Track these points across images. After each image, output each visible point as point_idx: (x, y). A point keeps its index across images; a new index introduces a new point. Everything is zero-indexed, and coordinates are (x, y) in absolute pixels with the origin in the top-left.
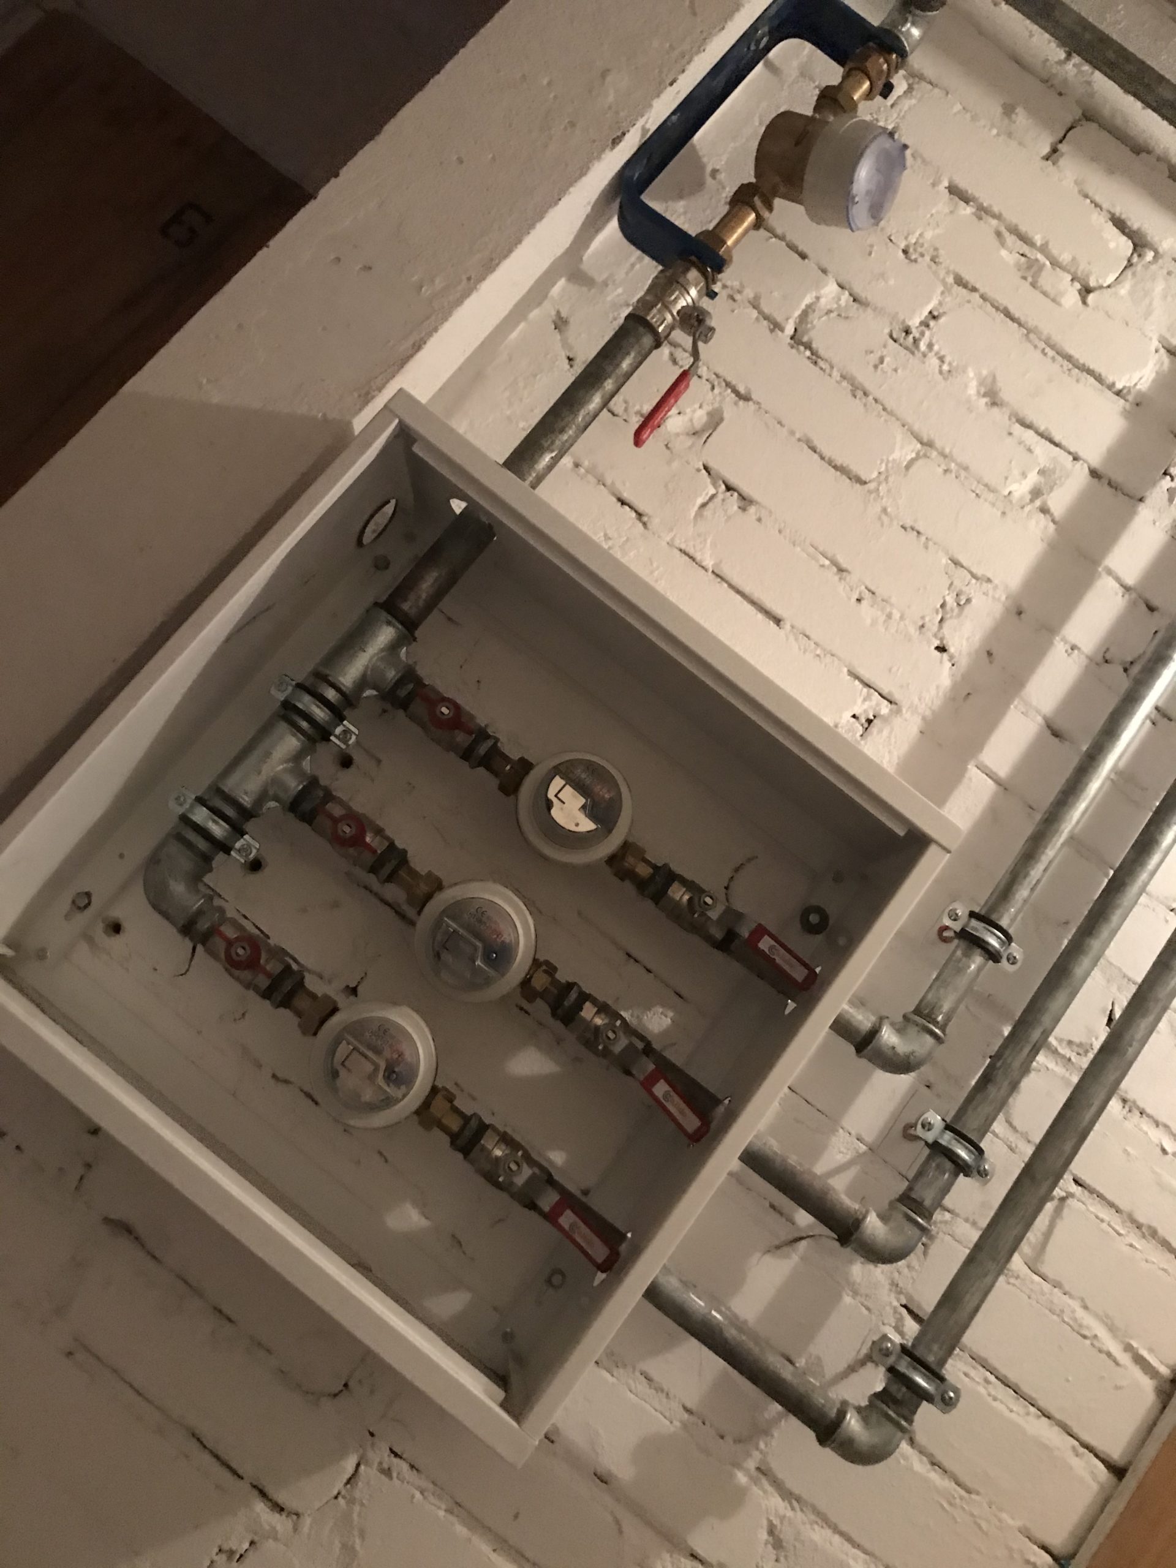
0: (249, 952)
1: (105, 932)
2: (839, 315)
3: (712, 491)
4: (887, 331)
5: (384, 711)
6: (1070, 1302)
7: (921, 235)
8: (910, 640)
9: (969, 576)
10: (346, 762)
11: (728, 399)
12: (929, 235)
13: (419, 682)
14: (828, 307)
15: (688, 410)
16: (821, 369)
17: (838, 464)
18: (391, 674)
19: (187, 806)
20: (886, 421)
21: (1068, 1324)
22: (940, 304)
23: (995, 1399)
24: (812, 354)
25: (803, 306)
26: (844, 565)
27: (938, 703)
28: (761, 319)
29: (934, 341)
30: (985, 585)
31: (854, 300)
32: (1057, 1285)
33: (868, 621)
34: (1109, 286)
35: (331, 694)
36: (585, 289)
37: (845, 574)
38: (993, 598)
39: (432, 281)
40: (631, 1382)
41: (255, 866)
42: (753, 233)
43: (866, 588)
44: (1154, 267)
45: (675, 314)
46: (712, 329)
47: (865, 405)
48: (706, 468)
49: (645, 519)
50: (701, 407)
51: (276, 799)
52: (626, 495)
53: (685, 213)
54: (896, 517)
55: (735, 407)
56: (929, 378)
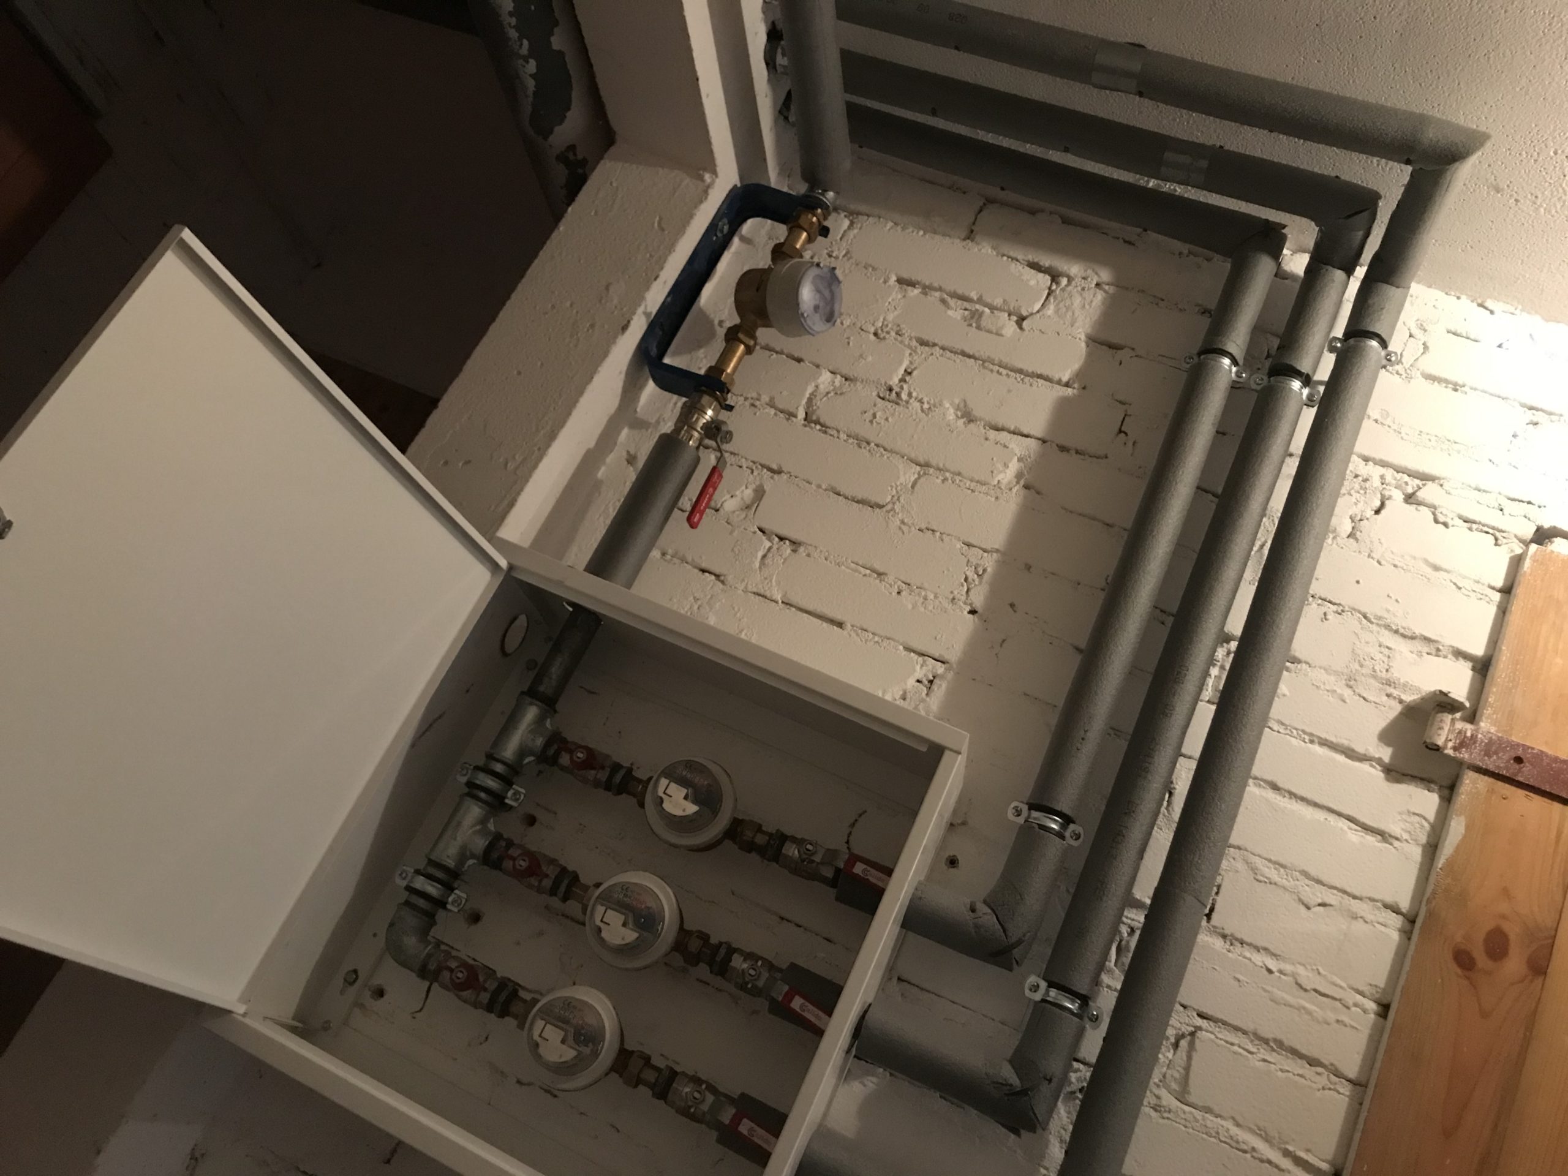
0: (466, 974)
1: (372, 997)
2: (836, 393)
3: (768, 544)
4: (875, 394)
5: (540, 772)
7: (884, 319)
8: (945, 612)
9: (981, 552)
10: (531, 821)
11: (765, 476)
12: (891, 317)
13: (564, 741)
14: (827, 390)
15: (738, 493)
16: (831, 435)
17: (860, 498)
18: (540, 742)
19: (409, 878)
20: (888, 458)
21: (1225, 1142)
22: (911, 363)
24: (822, 426)
25: (807, 395)
26: (881, 570)
28: (779, 413)
29: (912, 390)
30: (995, 554)
31: (846, 379)
32: (1208, 1110)
33: (910, 607)
34: (1038, 312)
35: (499, 768)
36: (644, 431)
37: (883, 577)
38: (1004, 562)
39: (514, 458)
41: (475, 918)
42: (746, 357)
43: (903, 582)
44: (1070, 288)
45: (699, 429)
46: (730, 433)
47: (869, 451)
48: (761, 530)
49: (722, 578)
50: (747, 488)
51: (473, 856)
52: (704, 565)
53: (705, 357)
54: (913, 524)
55: (772, 481)
56: (914, 417)
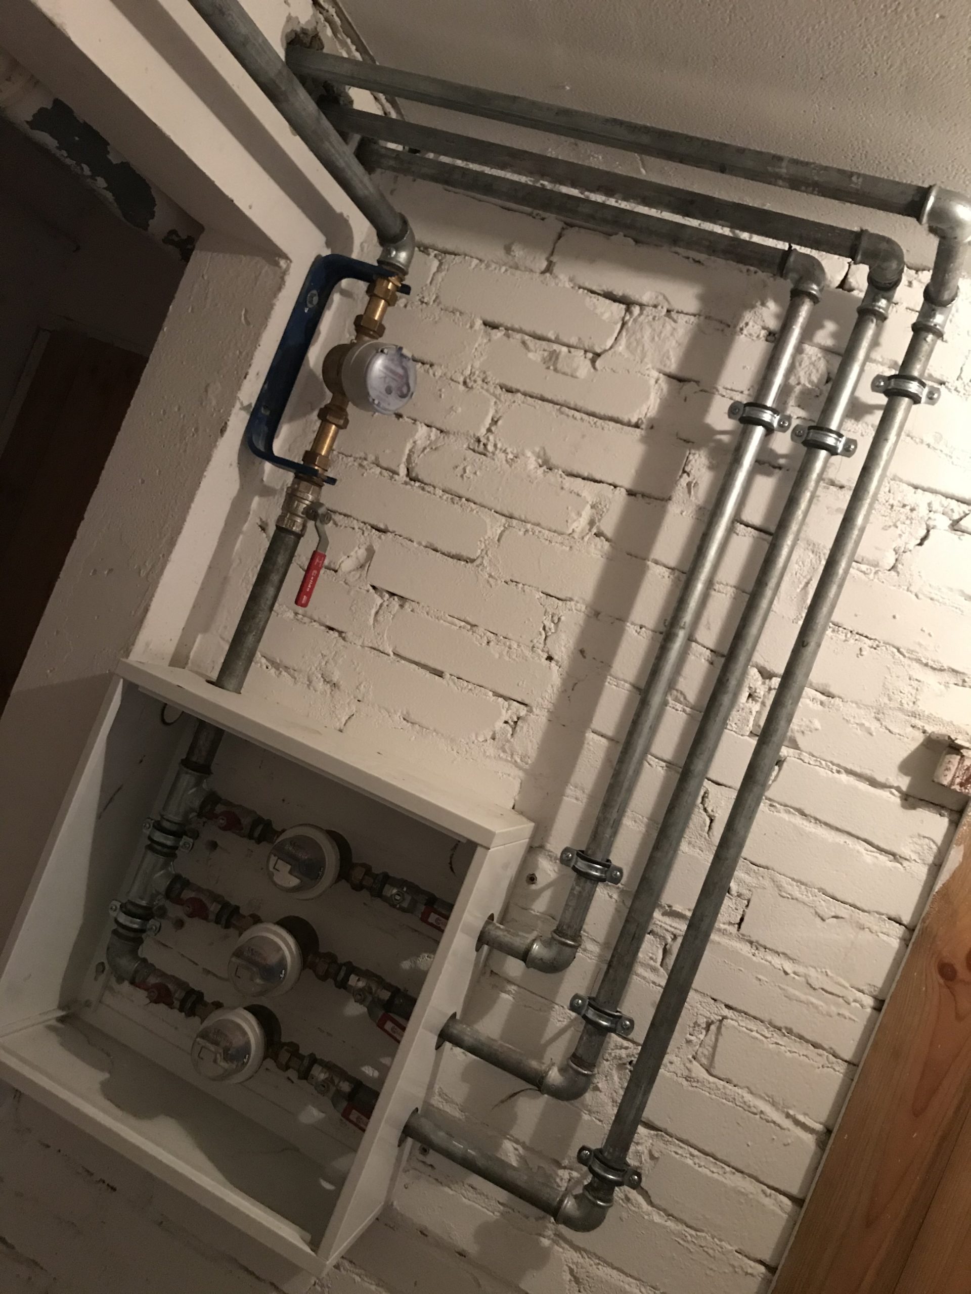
2: (432, 447)
3: (379, 601)
4: (466, 445)
6: (740, 1091)
7: (472, 366)
8: (527, 660)
9: (557, 601)
10: (213, 847)
11: (374, 536)
12: (477, 364)
13: (216, 797)
14: (423, 445)
15: (352, 554)
16: (429, 492)
17: (455, 554)
18: (200, 800)
19: (117, 912)
20: (477, 512)
21: (740, 1106)
22: (496, 411)
23: (700, 1166)
24: (421, 482)
25: (407, 452)
26: (473, 623)
27: (554, 697)
28: (384, 471)
29: (497, 440)
30: (568, 603)
31: (441, 432)
32: (728, 1080)
33: (497, 656)
34: (611, 347)
35: (169, 826)
36: (271, 498)
37: (474, 628)
38: (576, 610)
39: (145, 564)
43: (492, 633)
44: (642, 317)
46: (329, 512)
47: (461, 506)
48: (374, 587)
50: (359, 548)
52: (328, 624)
54: (499, 577)
55: (380, 541)
56: (499, 470)
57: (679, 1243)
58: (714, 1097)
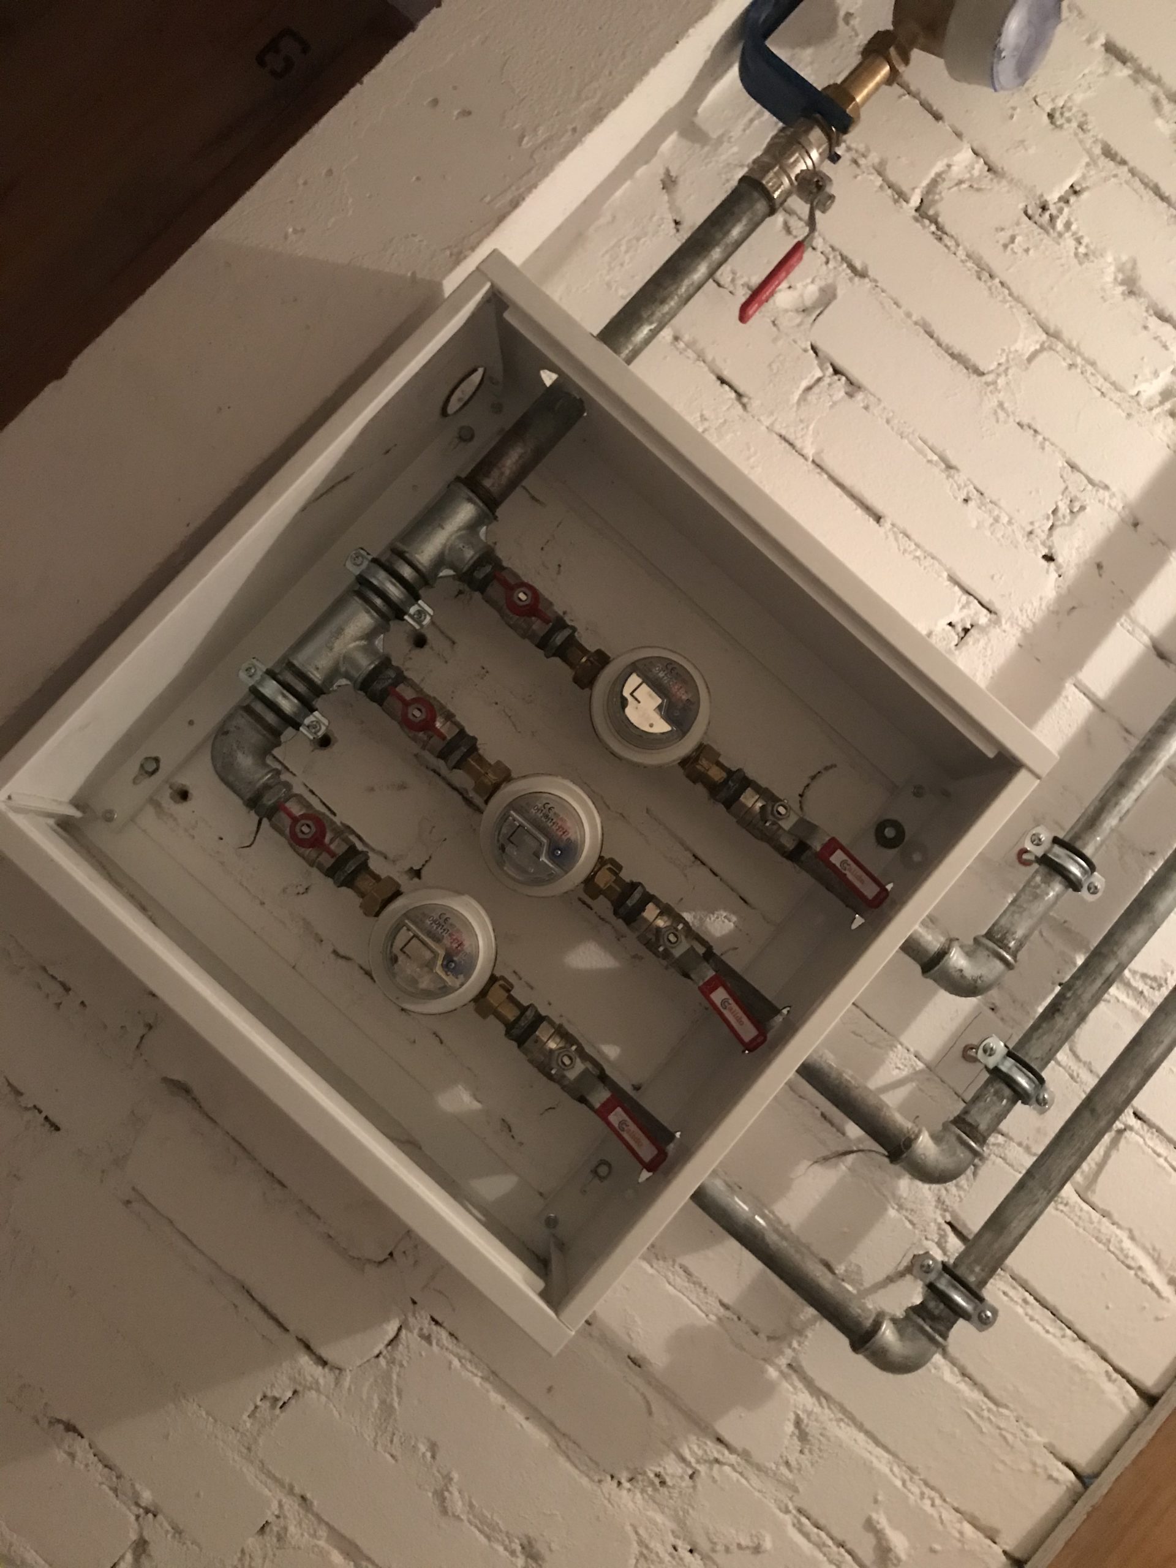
0: (314, 829)
1: (172, 798)
2: (971, 186)
3: (819, 374)
4: (1021, 206)
5: (460, 592)
6: (1118, 1232)
7: (1070, 98)
8: (1016, 547)
9: (1085, 481)
10: (420, 641)
11: (843, 274)
12: (1079, 98)
13: (498, 565)
14: (960, 177)
15: (799, 285)
16: (946, 246)
17: (956, 352)
18: (469, 554)
19: (257, 678)
20: (1011, 307)
21: (1113, 1253)
22: (1084, 177)
23: (1032, 1319)
24: (938, 228)
25: (932, 175)
26: (953, 462)
27: (1038, 617)
28: (886, 187)
29: (1072, 219)
30: (1101, 491)
31: (989, 170)
32: (1105, 1214)
33: (974, 524)
35: (407, 572)
36: (697, 146)
37: (952, 472)
38: (1110, 506)
39: (535, 130)
40: (670, 1274)
41: (325, 742)
42: (885, 87)
43: (975, 488)
45: (793, 178)
46: (832, 198)
47: (990, 288)
48: (813, 348)
49: (745, 400)
50: (813, 282)
51: (347, 676)
52: (726, 374)
53: (812, 63)
54: (1013, 413)
55: (850, 284)
56: (1063, 261)
57: (969, 1416)
58: (1081, 1230)
